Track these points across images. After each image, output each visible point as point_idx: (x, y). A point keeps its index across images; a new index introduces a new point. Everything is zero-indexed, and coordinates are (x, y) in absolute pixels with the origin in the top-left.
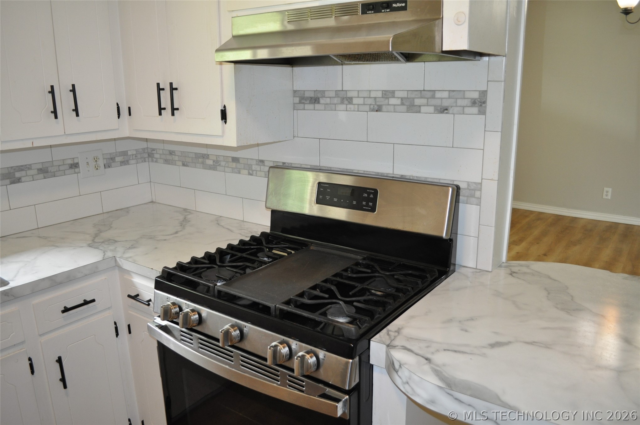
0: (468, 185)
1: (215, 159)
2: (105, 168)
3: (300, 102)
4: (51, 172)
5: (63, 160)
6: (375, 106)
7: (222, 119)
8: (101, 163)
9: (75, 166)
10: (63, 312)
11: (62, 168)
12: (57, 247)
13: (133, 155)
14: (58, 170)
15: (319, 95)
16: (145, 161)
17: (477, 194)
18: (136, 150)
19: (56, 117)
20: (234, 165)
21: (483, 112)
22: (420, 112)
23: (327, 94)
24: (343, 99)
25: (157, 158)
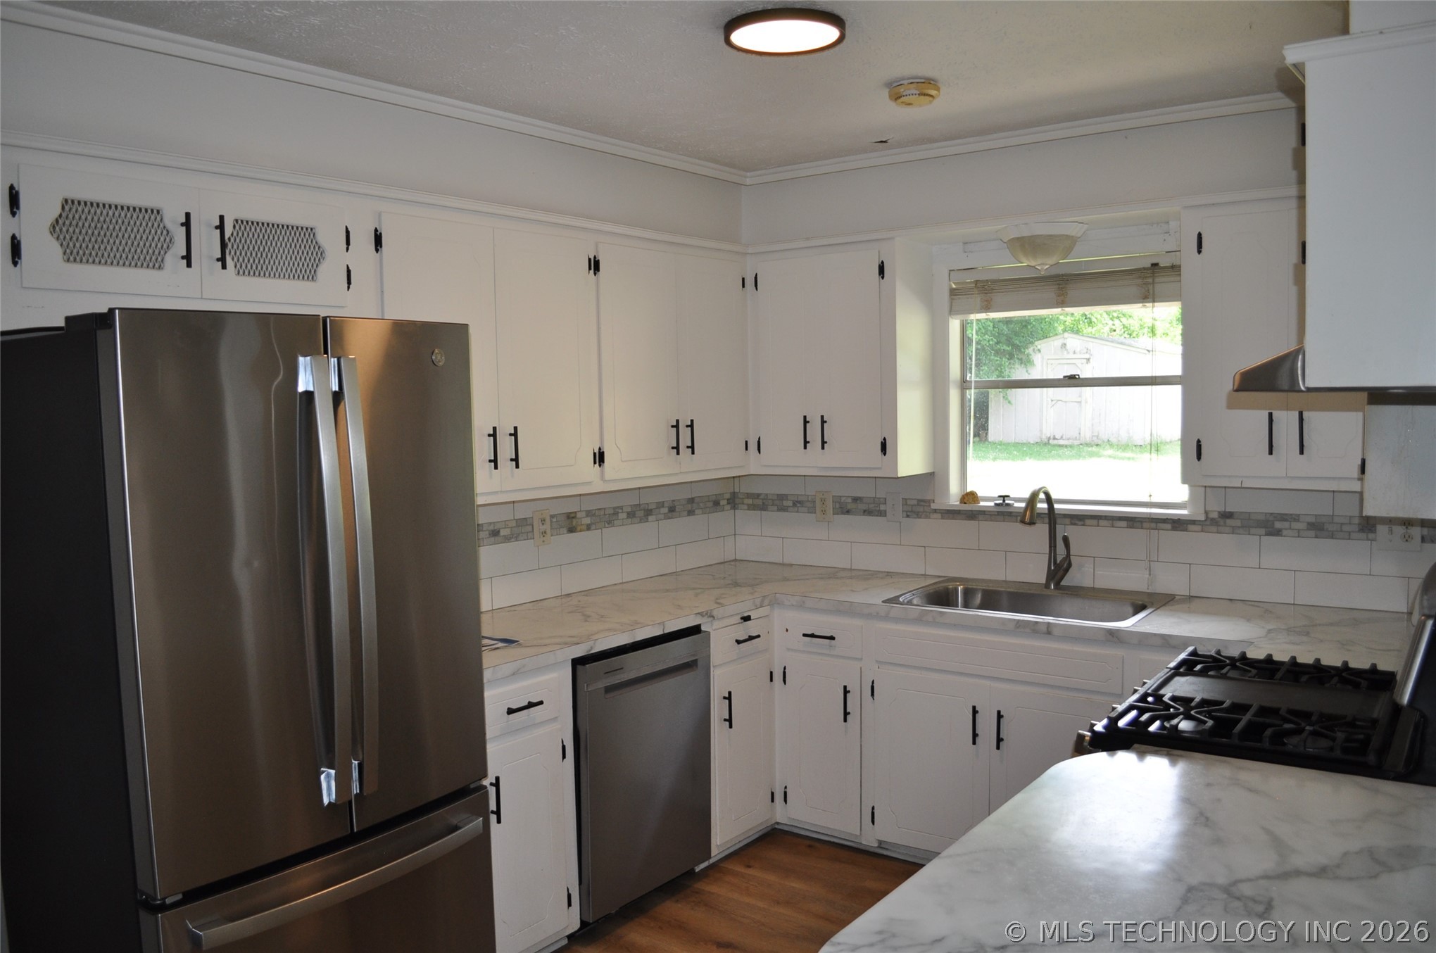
4: (1328, 530)
5: (1350, 516)
11: (1346, 528)
14: (1339, 529)
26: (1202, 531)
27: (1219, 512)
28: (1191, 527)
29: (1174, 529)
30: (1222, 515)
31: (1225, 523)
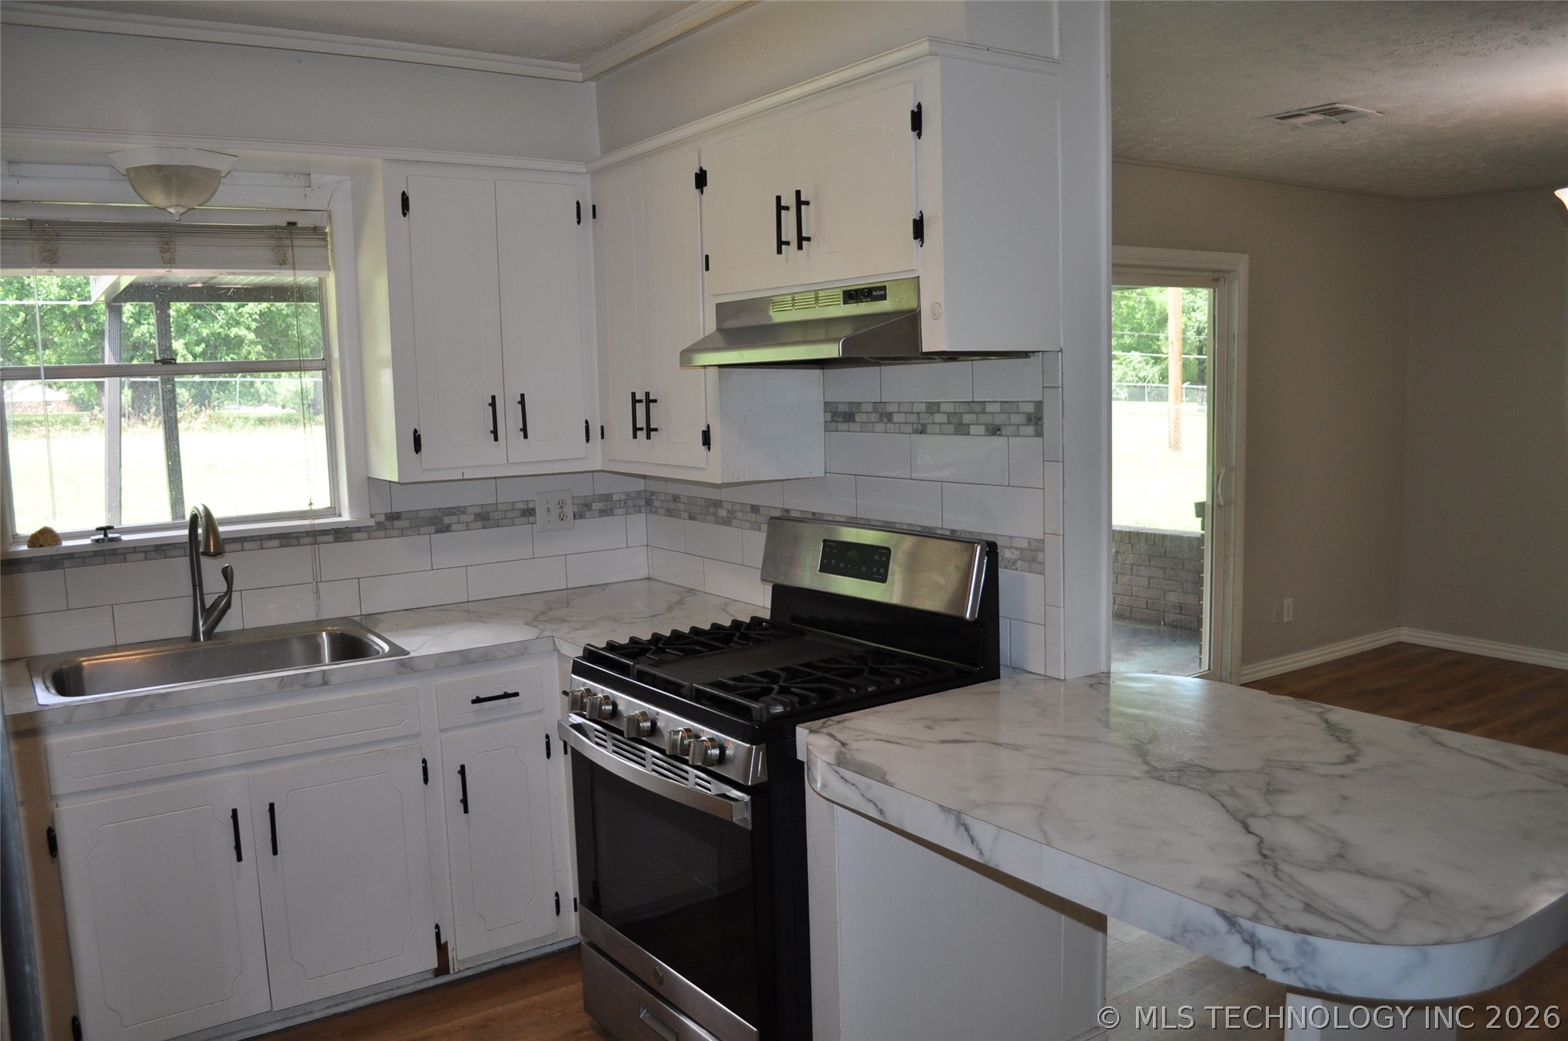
0: (1030, 544)
1: (730, 508)
2: (575, 518)
3: (833, 421)
4: (493, 519)
5: (512, 503)
6: (919, 426)
7: (704, 444)
8: (569, 510)
9: (529, 512)
10: (474, 702)
11: (510, 515)
12: (484, 622)
13: (620, 501)
14: (504, 517)
15: (855, 410)
16: (640, 512)
17: (1040, 557)
18: (627, 494)
19: (496, 439)
20: (753, 517)
21: (1039, 434)
22: (968, 434)
23: (864, 408)
24: (881, 415)
25: (656, 507)
26: (369, 539)
27: (386, 514)
28: (356, 536)
29: (337, 540)
30: (389, 517)
31: (393, 525)
